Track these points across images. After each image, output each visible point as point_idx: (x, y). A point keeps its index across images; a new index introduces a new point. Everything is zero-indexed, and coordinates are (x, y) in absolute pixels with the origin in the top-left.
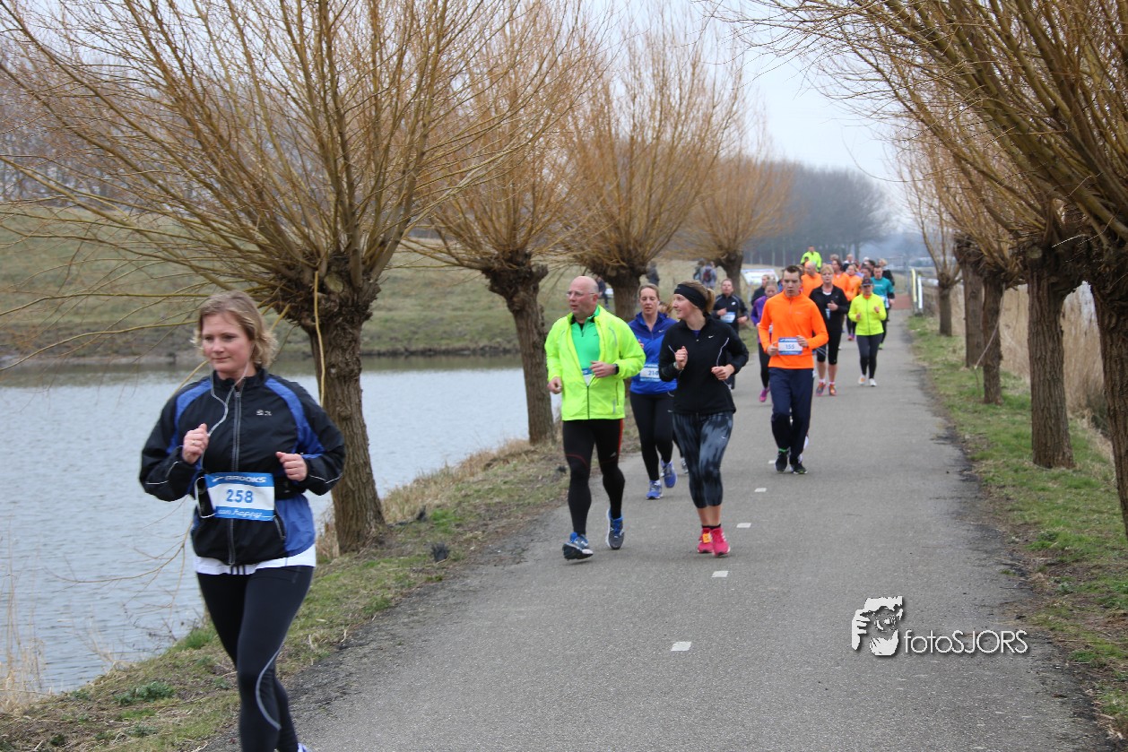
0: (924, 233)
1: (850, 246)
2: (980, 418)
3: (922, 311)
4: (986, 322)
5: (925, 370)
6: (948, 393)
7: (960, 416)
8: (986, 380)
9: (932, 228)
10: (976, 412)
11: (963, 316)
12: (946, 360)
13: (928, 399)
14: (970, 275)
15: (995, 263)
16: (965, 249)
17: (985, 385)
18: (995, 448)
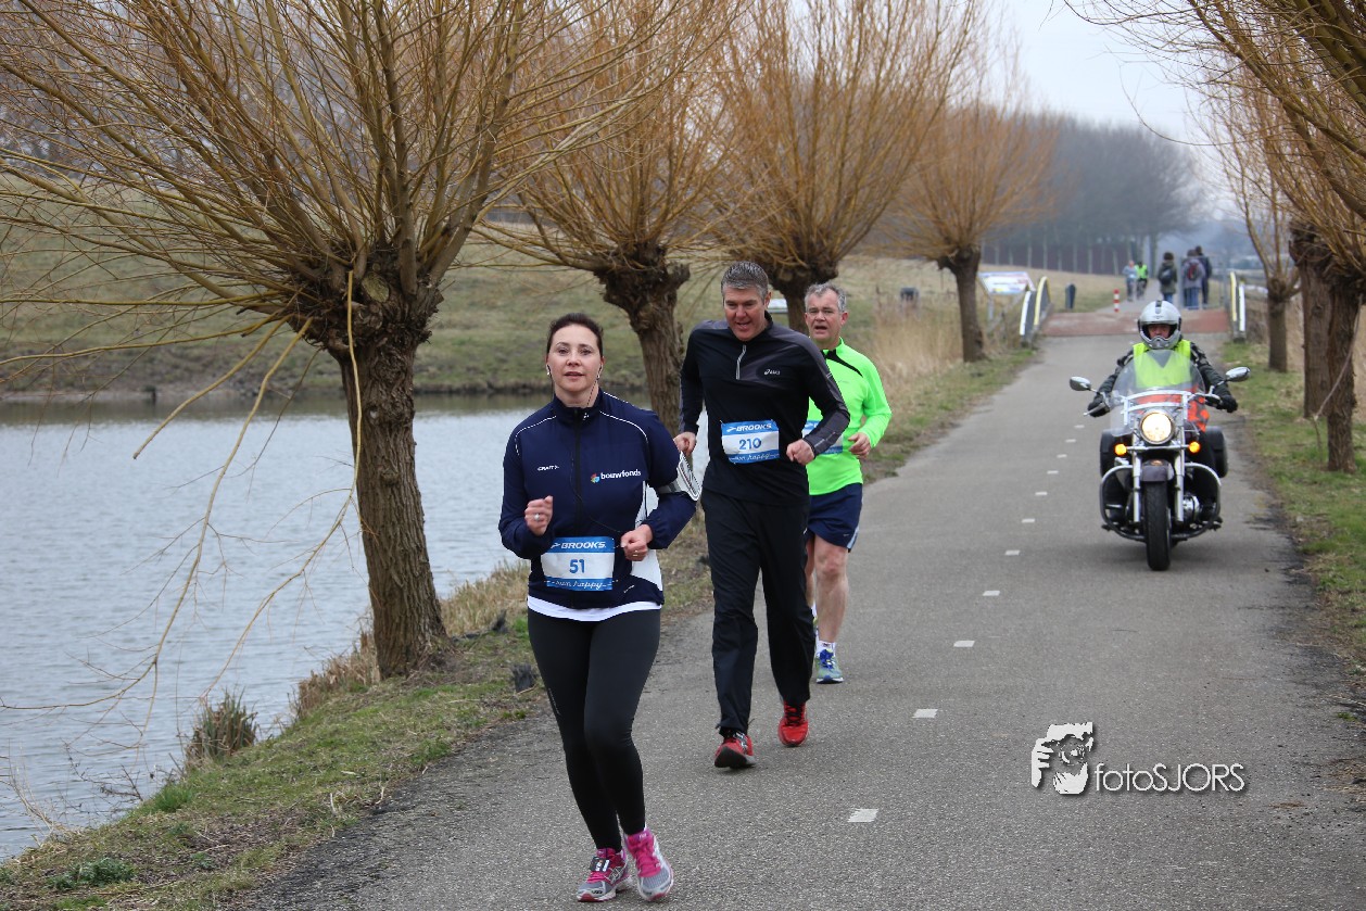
0: (1248, 221)
1: (1142, 239)
2: (1319, 492)
3: (1244, 335)
4: (1332, 351)
5: (1244, 421)
6: (1276, 454)
7: (1290, 488)
8: (1331, 436)
9: (1260, 211)
10: (1316, 483)
11: (1302, 341)
12: (1276, 406)
13: (1245, 463)
14: (1313, 282)
15: (1349, 264)
16: (1306, 244)
17: (1330, 444)
18: (1340, 536)
